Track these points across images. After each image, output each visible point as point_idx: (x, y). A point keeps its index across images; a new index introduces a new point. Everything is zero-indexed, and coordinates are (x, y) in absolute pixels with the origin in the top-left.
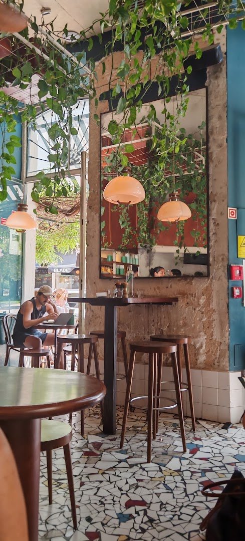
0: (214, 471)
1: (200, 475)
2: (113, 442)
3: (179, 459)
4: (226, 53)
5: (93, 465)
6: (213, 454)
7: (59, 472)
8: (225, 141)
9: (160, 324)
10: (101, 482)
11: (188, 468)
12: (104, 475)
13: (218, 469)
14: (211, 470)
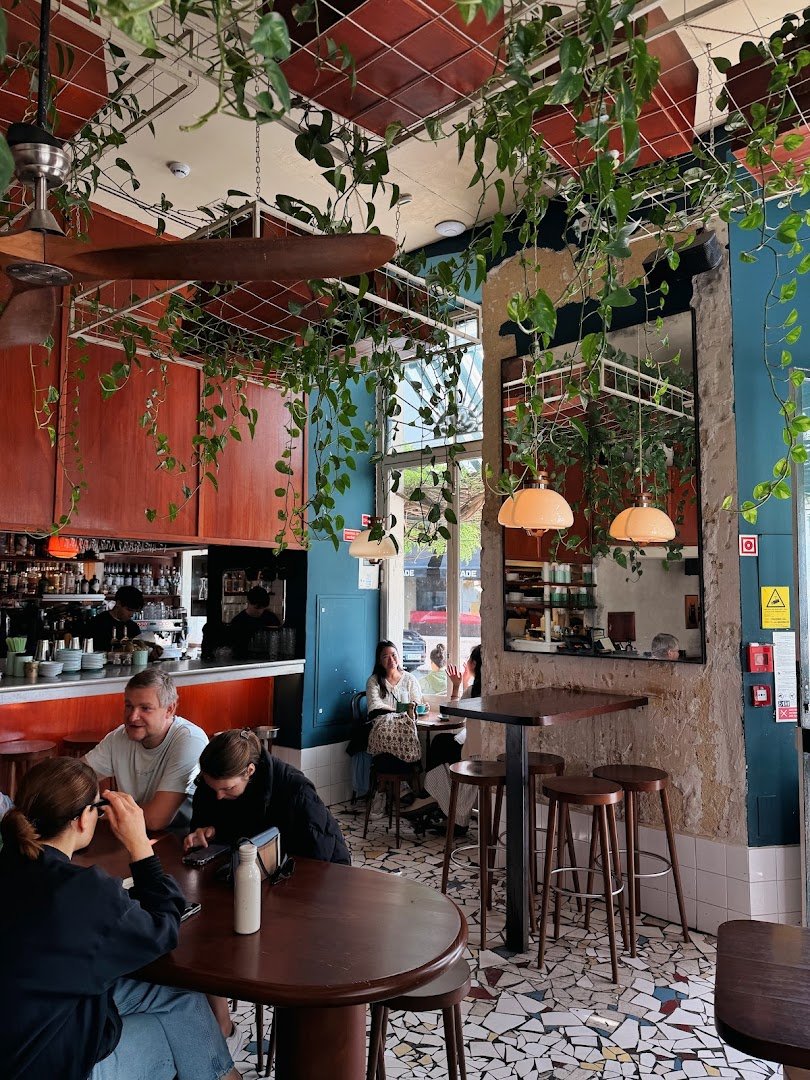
0: (699, 1060)
1: (671, 1065)
2: (523, 970)
3: (637, 1023)
4: (727, 247)
5: (479, 1020)
6: (705, 1017)
7: (420, 1029)
8: (731, 409)
9: (616, 744)
10: (490, 1059)
11: (650, 1047)
12: (496, 1044)
13: (708, 1054)
14: (693, 1056)
